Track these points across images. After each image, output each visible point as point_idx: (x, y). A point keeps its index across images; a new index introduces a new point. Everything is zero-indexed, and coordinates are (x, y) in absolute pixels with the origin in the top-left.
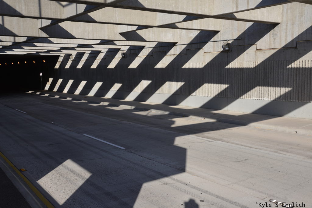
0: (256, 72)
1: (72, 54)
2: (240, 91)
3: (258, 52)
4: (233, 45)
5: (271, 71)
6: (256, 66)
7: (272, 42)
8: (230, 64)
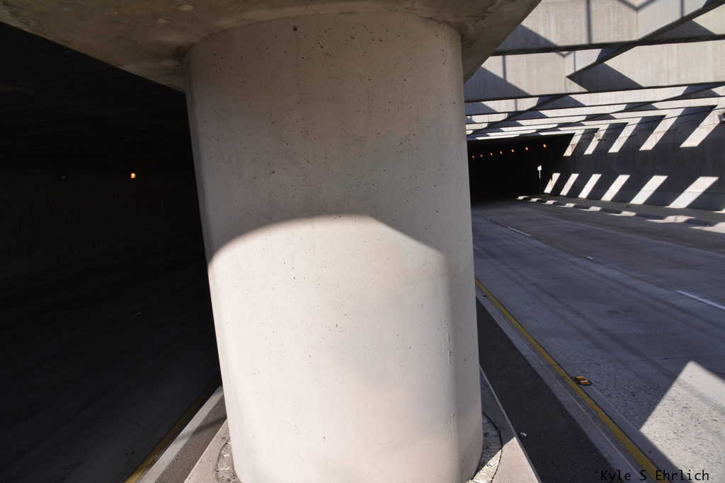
1: (598, 129)
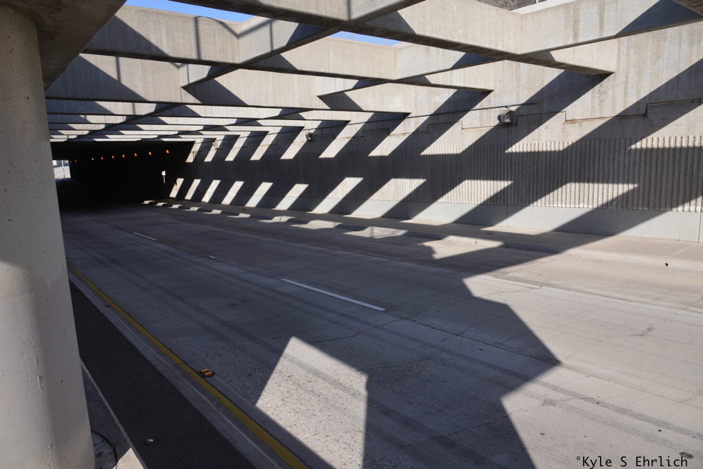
0: (565, 160)
1: (216, 139)
2: (533, 191)
3: (569, 126)
4: (520, 114)
5: (595, 157)
6: (564, 150)
7: (597, 107)
8: (514, 146)
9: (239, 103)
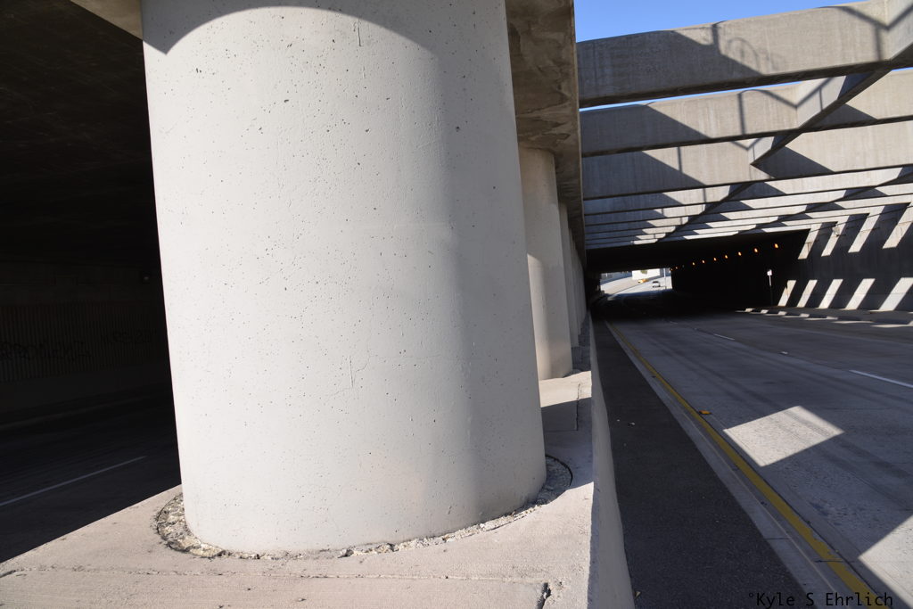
1: (836, 222)
9: (824, 172)
